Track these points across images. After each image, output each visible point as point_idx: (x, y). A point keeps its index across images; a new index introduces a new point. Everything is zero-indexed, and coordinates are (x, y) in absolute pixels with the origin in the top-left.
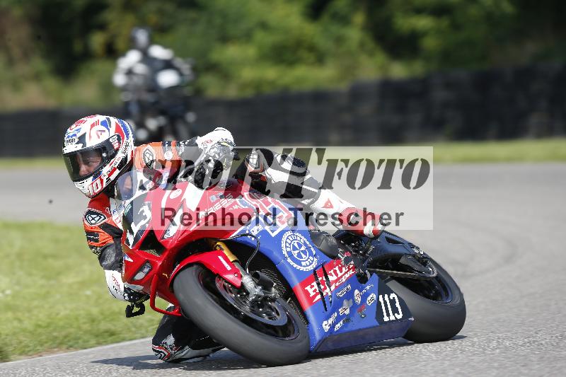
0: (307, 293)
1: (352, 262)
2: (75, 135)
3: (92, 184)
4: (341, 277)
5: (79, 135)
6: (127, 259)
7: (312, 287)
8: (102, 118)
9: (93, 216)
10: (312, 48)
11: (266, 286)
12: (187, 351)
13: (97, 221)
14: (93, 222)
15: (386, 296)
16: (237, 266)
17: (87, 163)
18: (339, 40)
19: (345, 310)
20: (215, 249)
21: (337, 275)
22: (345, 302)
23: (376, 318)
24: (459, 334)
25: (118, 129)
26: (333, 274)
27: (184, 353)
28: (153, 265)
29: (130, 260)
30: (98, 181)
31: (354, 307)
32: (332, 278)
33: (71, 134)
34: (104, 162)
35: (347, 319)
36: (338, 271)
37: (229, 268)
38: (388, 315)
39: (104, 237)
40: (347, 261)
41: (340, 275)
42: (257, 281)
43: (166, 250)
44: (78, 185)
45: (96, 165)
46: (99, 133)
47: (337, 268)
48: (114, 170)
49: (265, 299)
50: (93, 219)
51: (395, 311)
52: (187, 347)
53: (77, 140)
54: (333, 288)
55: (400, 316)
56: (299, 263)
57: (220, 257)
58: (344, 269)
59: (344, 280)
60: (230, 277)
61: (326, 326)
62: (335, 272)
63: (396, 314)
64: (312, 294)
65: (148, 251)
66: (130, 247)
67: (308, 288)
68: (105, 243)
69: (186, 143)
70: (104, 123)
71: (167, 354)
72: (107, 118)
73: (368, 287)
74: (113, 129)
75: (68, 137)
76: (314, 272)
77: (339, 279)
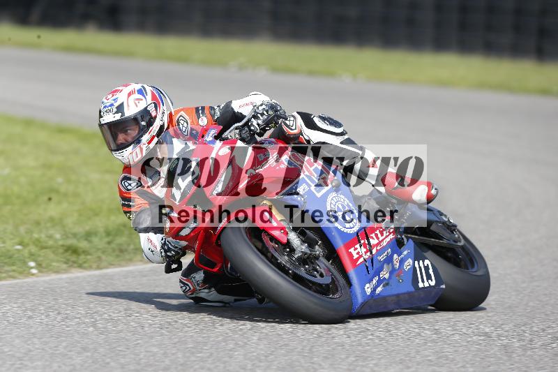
0: (350, 255)
2: (112, 105)
3: (132, 153)
4: (383, 240)
5: (116, 105)
7: (356, 249)
11: (311, 245)
15: (421, 261)
19: (385, 274)
21: (378, 238)
22: (385, 266)
23: (412, 284)
25: (154, 97)
26: (374, 237)
30: (138, 150)
31: (393, 272)
32: (373, 242)
33: (108, 104)
34: (143, 131)
35: (387, 283)
36: (379, 235)
38: (423, 281)
41: (381, 238)
42: (304, 239)
44: (117, 155)
45: (134, 134)
46: (137, 102)
47: (378, 232)
48: (153, 138)
51: (429, 277)
53: (115, 110)
55: (433, 283)
58: (385, 232)
59: (385, 244)
60: (277, 234)
61: (368, 289)
62: (376, 235)
63: (430, 281)
64: (356, 256)
67: (352, 250)
69: (221, 107)
70: (140, 92)
71: (192, 288)
72: (143, 87)
73: (405, 253)
74: (149, 97)
75: (105, 107)
76: (357, 233)
77: (380, 242)
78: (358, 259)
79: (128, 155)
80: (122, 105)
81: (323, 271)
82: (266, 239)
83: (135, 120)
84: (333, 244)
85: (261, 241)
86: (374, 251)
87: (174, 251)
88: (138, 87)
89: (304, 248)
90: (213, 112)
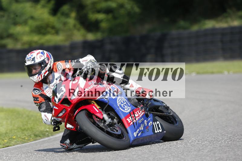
1: (143, 109)
2: (30, 58)
3: (38, 77)
4: (140, 115)
5: (32, 57)
6: (55, 108)
8: (41, 51)
9: (36, 91)
10: (53, 27)
11: (112, 118)
12: (75, 146)
13: (37, 93)
14: (36, 93)
15: (156, 122)
16: (101, 110)
17: (35, 69)
18: (65, 24)
19: (142, 128)
20: (91, 104)
21: (138, 114)
22: (141, 125)
23: (152, 132)
24: (181, 138)
25: (47, 55)
26: (137, 113)
27: (73, 146)
28: (66, 110)
29: (57, 108)
30: (40, 76)
31: (144, 127)
32: (136, 115)
33: (29, 57)
34: (43, 68)
35: (143, 132)
36: (139, 113)
37: (98, 111)
38: (157, 130)
39: (41, 99)
40: (142, 108)
41: (139, 114)
42: (109, 116)
43: (72, 104)
44: (31, 78)
45: (39, 70)
46: (40, 57)
47: (138, 111)
48: (46, 72)
49: (112, 123)
50: (36, 92)
51: (159, 129)
52: (75, 144)
53: (31, 60)
55: (161, 131)
56: (124, 109)
57: (93, 107)
58: (140, 111)
59: (141, 116)
60: (98, 115)
61: (135, 134)
62: (138, 113)
64: (129, 122)
65: (64, 105)
66: (57, 103)
67: (128, 119)
68: (41, 101)
69: (75, 61)
70: (42, 53)
71: (67, 147)
72: (43, 51)
73: (149, 119)
74: (45, 55)
75: (27, 58)
76: (130, 113)
78: (130, 122)
79: (36, 78)
80: (34, 58)
81: (118, 129)
82: (94, 117)
84: (120, 117)
85: (92, 118)
86: (137, 119)
89: (110, 120)
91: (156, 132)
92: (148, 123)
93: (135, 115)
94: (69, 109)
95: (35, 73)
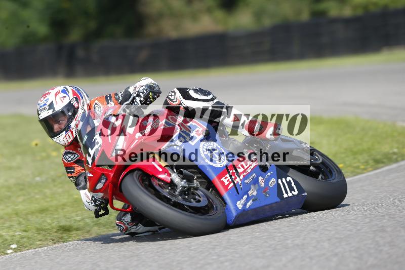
0: (223, 183)
2: (45, 104)
3: (66, 136)
5: (48, 104)
6: (88, 175)
7: (226, 178)
9: (69, 155)
11: (189, 179)
12: (140, 228)
15: (284, 179)
16: (168, 169)
17: (58, 122)
19: (253, 192)
21: (243, 167)
22: (252, 186)
23: (278, 196)
25: (74, 94)
26: (240, 167)
28: (107, 176)
29: (91, 175)
30: (69, 133)
31: (259, 190)
32: (240, 170)
33: (42, 105)
34: (70, 119)
35: (255, 199)
36: (244, 165)
37: (161, 170)
38: (287, 193)
39: (78, 169)
41: (246, 167)
42: (182, 176)
44: (55, 139)
45: (64, 123)
46: (62, 99)
49: (189, 188)
50: (70, 157)
51: (292, 189)
52: (140, 224)
53: (48, 108)
54: (242, 177)
55: (296, 193)
57: (153, 163)
59: (249, 171)
60: (162, 176)
61: (240, 205)
62: (242, 165)
63: (293, 192)
64: (227, 183)
67: (223, 179)
68: (78, 173)
70: (63, 91)
72: (65, 87)
73: (269, 174)
74: (71, 94)
75: (41, 107)
76: (226, 166)
77: (245, 170)
78: (229, 184)
79: (63, 138)
80: (52, 103)
82: (154, 181)
83: (62, 112)
84: (209, 176)
87: (99, 201)
88: (61, 88)
89: (183, 183)
90: (117, 97)
91: (285, 196)
92: (267, 182)
93: (238, 170)
94: (112, 175)
95: (59, 130)
